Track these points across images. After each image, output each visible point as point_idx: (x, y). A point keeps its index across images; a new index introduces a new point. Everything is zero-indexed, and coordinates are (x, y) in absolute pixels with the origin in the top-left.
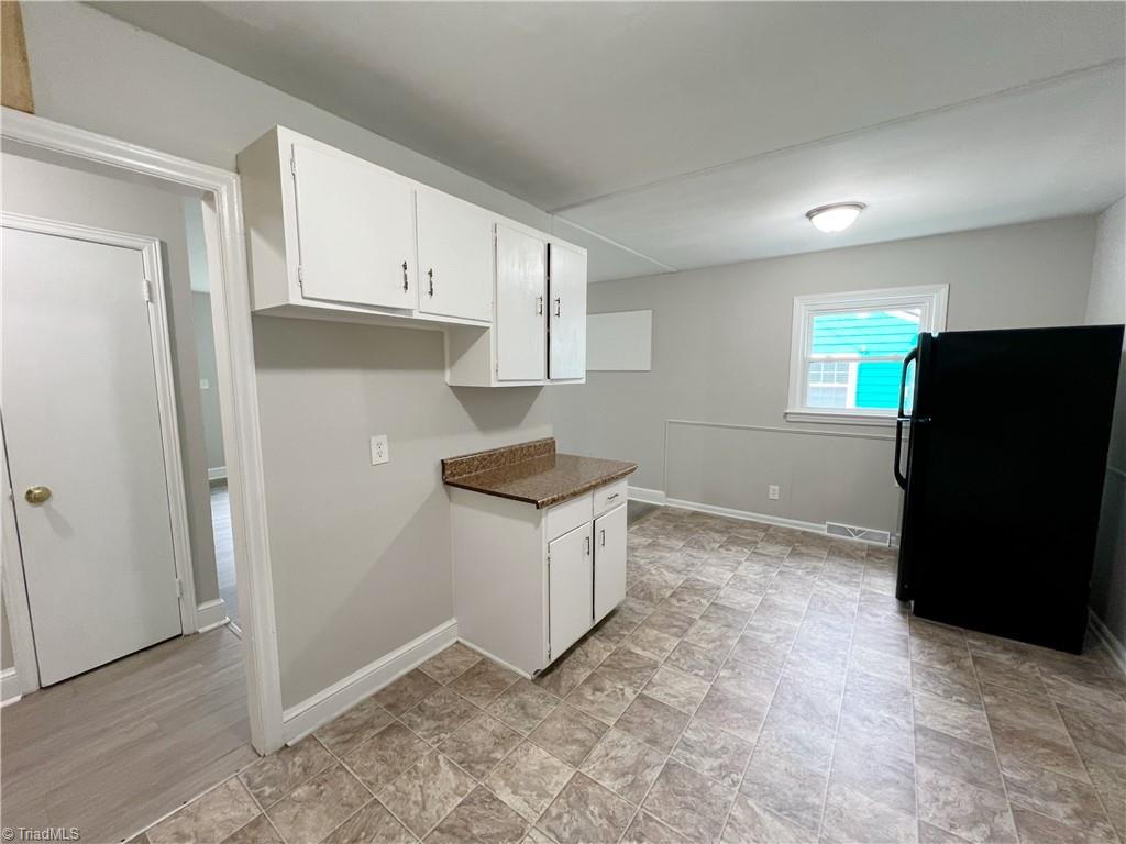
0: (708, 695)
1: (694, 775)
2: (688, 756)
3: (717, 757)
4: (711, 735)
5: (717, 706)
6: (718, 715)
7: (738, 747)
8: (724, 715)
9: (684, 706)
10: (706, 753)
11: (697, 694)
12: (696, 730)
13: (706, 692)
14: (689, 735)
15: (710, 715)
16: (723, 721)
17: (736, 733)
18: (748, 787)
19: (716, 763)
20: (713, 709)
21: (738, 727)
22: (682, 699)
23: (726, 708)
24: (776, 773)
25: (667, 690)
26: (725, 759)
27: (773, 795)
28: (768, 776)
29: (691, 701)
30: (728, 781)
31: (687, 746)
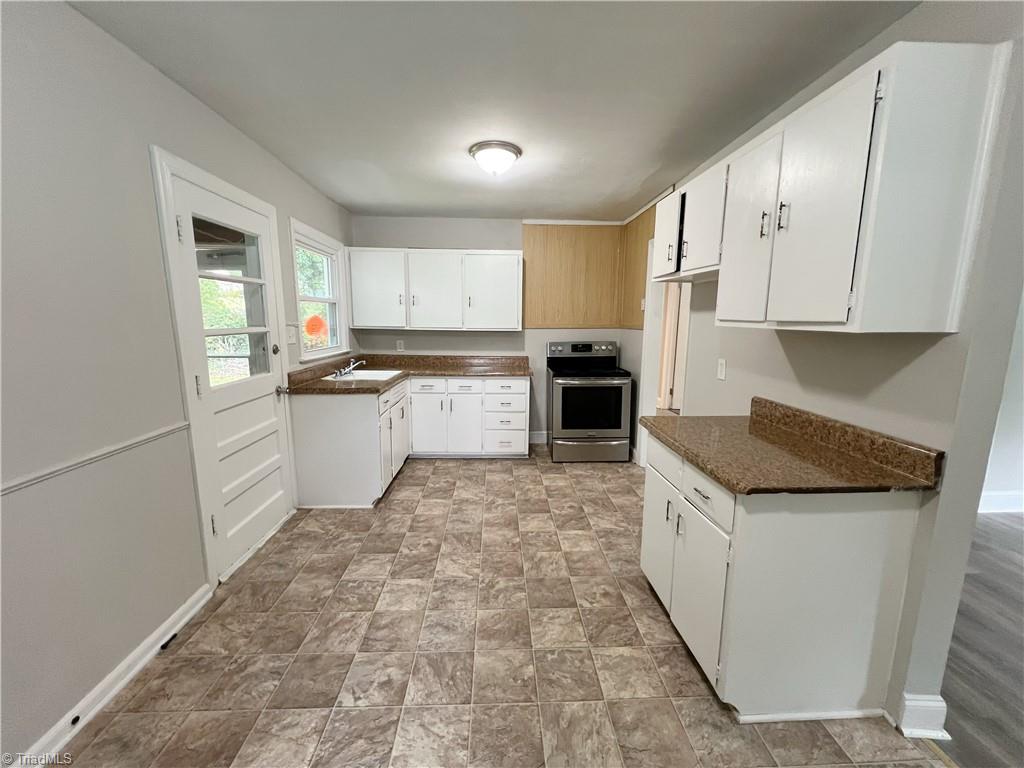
0: (529, 634)
1: (506, 575)
2: (515, 583)
3: (497, 591)
4: (509, 602)
5: (517, 627)
6: (512, 619)
7: (488, 603)
8: (508, 622)
9: (540, 614)
10: (506, 589)
11: (537, 630)
12: (520, 601)
13: (532, 637)
14: (522, 595)
15: (517, 617)
16: (505, 617)
17: (493, 612)
18: (475, 583)
19: (497, 587)
20: (518, 622)
21: (493, 617)
22: (545, 619)
23: (509, 628)
24: (460, 598)
25: (562, 621)
26: (493, 592)
27: (459, 586)
28: (464, 594)
29: (538, 621)
30: (487, 581)
31: (520, 588)
